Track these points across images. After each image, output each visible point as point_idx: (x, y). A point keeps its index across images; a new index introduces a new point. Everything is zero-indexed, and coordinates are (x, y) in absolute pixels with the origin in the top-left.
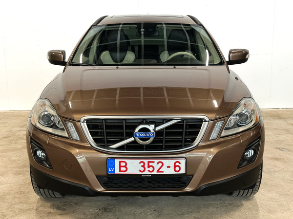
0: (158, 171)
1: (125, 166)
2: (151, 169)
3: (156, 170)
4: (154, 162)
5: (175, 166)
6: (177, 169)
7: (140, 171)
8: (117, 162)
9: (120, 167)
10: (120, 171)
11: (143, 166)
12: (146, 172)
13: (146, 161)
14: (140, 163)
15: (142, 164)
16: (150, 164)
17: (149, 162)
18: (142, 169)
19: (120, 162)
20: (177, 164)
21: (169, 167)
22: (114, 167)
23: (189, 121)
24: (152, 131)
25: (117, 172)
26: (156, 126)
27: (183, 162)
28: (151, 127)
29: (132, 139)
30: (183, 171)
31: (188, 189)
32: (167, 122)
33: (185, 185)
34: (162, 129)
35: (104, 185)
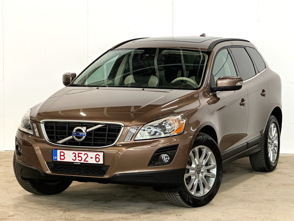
0: (85, 161)
1: (64, 156)
2: (80, 159)
3: (83, 159)
4: (82, 153)
5: (96, 158)
6: (97, 160)
7: (73, 160)
8: (58, 151)
9: (61, 156)
10: (61, 159)
11: (75, 156)
12: (77, 161)
13: (77, 152)
14: (73, 153)
15: (74, 154)
16: (80, 155)
17: (79, 153)
18: (74, 158)
19: (60, 152)
20: (97, 156)
21: (92, 158)
22: (57, 156)
23: (112, 126)
24: (84, 132)
25: (59, 160)
26: (87, 129)
27: (101, 154)
28: (84, 129)
29: (71, 137)
30: (101, 162)
31: (106, 176)
32: (95, 126)
33: (104, 173)
34: (92, 131)
35: (51, 169)
